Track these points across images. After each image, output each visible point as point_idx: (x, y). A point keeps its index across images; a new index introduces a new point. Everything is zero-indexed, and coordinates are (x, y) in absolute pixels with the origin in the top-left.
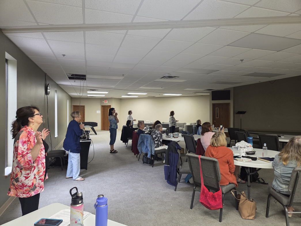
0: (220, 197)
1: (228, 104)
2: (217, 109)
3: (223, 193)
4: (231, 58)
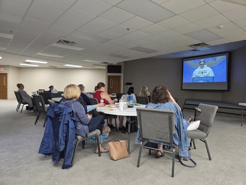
1: (120, 77)
2: (111, 80)
4: (119, 24)
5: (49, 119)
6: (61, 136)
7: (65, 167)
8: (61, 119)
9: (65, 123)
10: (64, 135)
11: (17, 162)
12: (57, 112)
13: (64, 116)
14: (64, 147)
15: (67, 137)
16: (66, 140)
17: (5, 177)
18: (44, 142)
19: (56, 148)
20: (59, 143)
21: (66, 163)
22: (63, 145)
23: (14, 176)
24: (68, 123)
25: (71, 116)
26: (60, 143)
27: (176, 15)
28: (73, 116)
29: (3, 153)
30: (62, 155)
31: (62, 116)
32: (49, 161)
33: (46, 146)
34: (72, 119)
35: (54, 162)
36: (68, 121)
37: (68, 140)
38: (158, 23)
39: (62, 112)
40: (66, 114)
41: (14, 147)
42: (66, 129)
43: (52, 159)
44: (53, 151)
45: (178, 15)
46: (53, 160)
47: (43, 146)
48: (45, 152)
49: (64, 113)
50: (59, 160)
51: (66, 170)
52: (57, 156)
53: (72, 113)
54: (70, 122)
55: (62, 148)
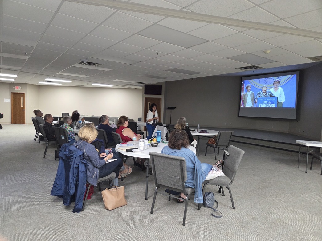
1: (160, 99)
2: (149, 103)
4: (146, 49)
5: (61, 160)
6: (71, 180)
7: (76, 210)
8: (72, 162)
9: (75, 167)
10: (74, 179)
11: (28, 203)
12: (67, 155)
13: (74, 159)
14: (75, 191)
15: (77, 180)
16: (76, 183)
17: (16, 217)
18: (56, 183)
19: (66, 191)
20: (69, 187)
21: (77, 207)
22: (73, 189)
23: (24, 217)
24: (78, 167)
25: (81, 159)
26: (71, 187)
27: (209, 41)
28: (83, 159)
29: (15, 193)
30: (73, 198)
31: (73, 159)
32: (61, 204)
33: (58, 188)
34: (82, 163)
35: (65, 205)
36: (78, 165)
37: (78, 183)
38: (190, 48)
39: (72, 155)
40: (76, 157)
41: (27, 187)
42: (77, 172)
43: (63, 202)
44: (64, 194)
45: (211, 41)
46: (65, 203)
47: (56, 188)
48: (57, 194)
49: (74, 156)
50: (70, 203)
51: (76, 213)
52: (68, 199)
53: (83, 156)
54: (80, 165)
55: (72, 192)
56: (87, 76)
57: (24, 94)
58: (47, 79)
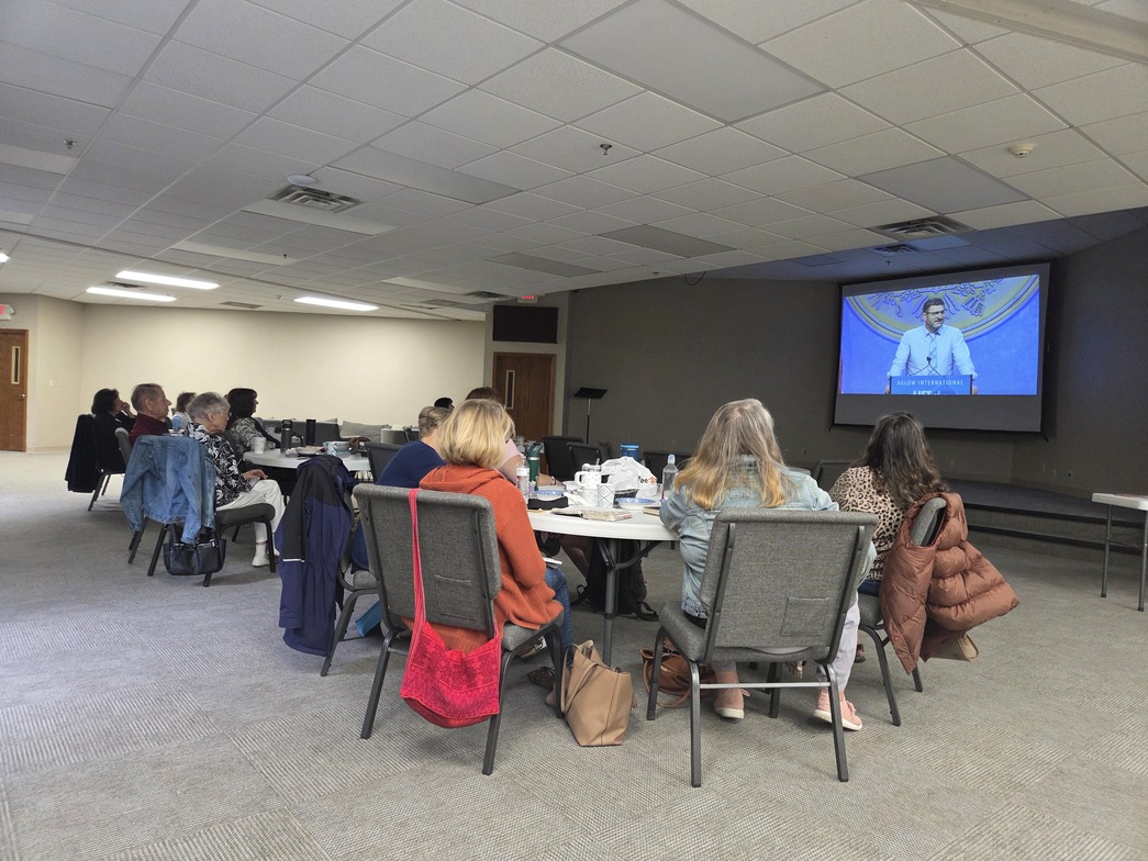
0: (494, 667)
2: (511, 374)
3: (505, 650)
4: (565, 124)
11: (108, 733)
17: (67, 792)
23: (103, 791)
27: (827, 89)
29: (40, 692)
38: (740, 125)
41: (85, 667)
45: (834, 91)
56: (289, 261)
57: (23, 334)
58: (125, 275)
